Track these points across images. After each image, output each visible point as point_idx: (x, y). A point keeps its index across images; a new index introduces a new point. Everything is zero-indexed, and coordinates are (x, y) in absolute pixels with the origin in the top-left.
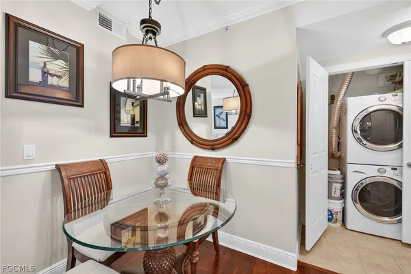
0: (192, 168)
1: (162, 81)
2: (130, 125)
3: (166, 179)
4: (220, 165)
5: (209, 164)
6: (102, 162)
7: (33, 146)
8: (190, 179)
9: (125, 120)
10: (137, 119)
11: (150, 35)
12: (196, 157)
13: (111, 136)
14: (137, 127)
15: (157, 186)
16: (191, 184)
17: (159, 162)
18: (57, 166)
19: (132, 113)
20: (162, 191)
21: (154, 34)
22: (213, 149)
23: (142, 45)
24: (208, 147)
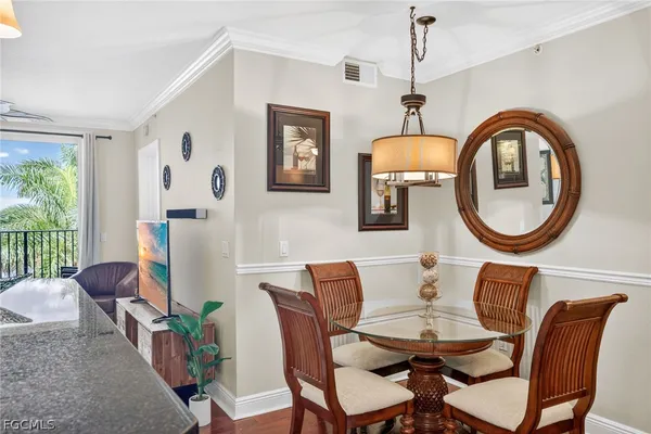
0: (481, 282)
1: (427, 171)
2: (383, 212)
3: (434, 288)
4: (526, 279)
5: (508, 276)
6: (350, 264)
7: (286, 242)
8: (477, 298)
9: (377, 205)
10: (394, 202)
11: (412, 110)
12: (487, 266)
13: (361, 230)
14: (393, 215)
15: (423, 295)
16: (478, 306)
17: (424, 265)
18: (307, 266)
19: (387, 194)
20: (429, 303)
21: (418, 108)
22: (516, 252)
23: (402, 135)
24: (508, 248)
